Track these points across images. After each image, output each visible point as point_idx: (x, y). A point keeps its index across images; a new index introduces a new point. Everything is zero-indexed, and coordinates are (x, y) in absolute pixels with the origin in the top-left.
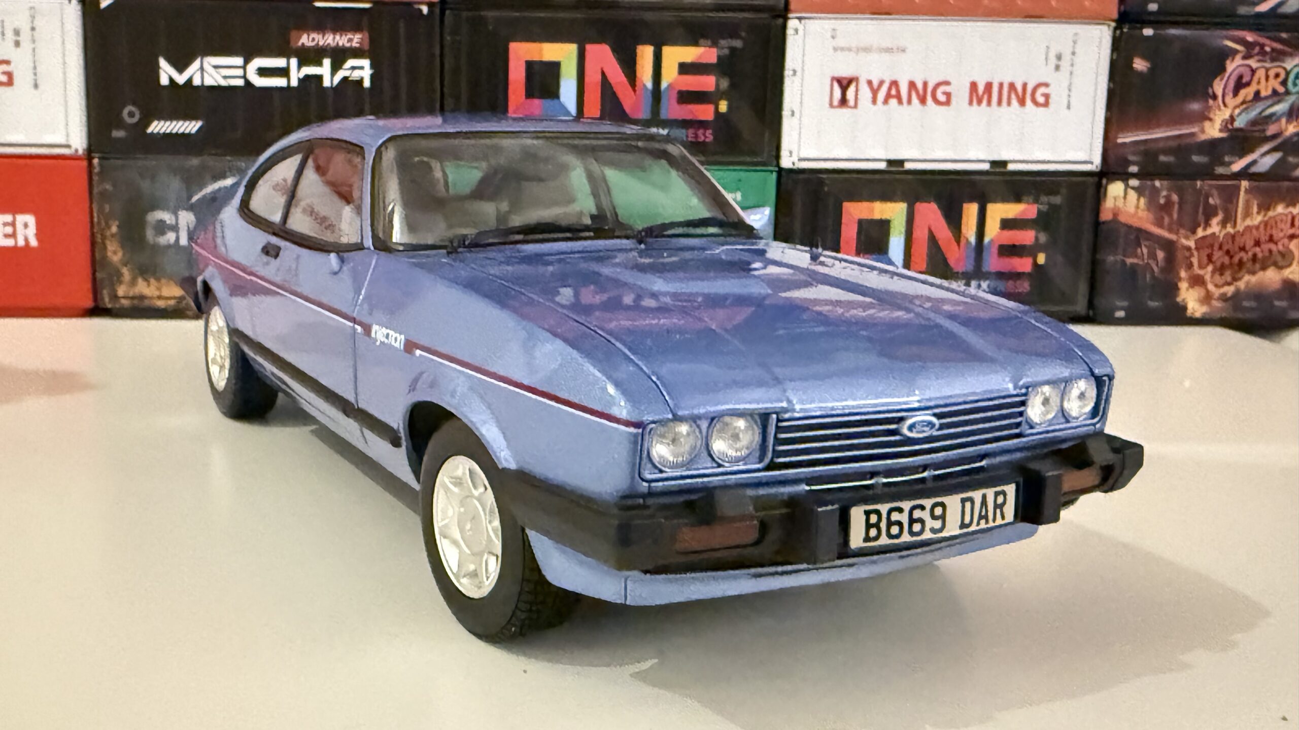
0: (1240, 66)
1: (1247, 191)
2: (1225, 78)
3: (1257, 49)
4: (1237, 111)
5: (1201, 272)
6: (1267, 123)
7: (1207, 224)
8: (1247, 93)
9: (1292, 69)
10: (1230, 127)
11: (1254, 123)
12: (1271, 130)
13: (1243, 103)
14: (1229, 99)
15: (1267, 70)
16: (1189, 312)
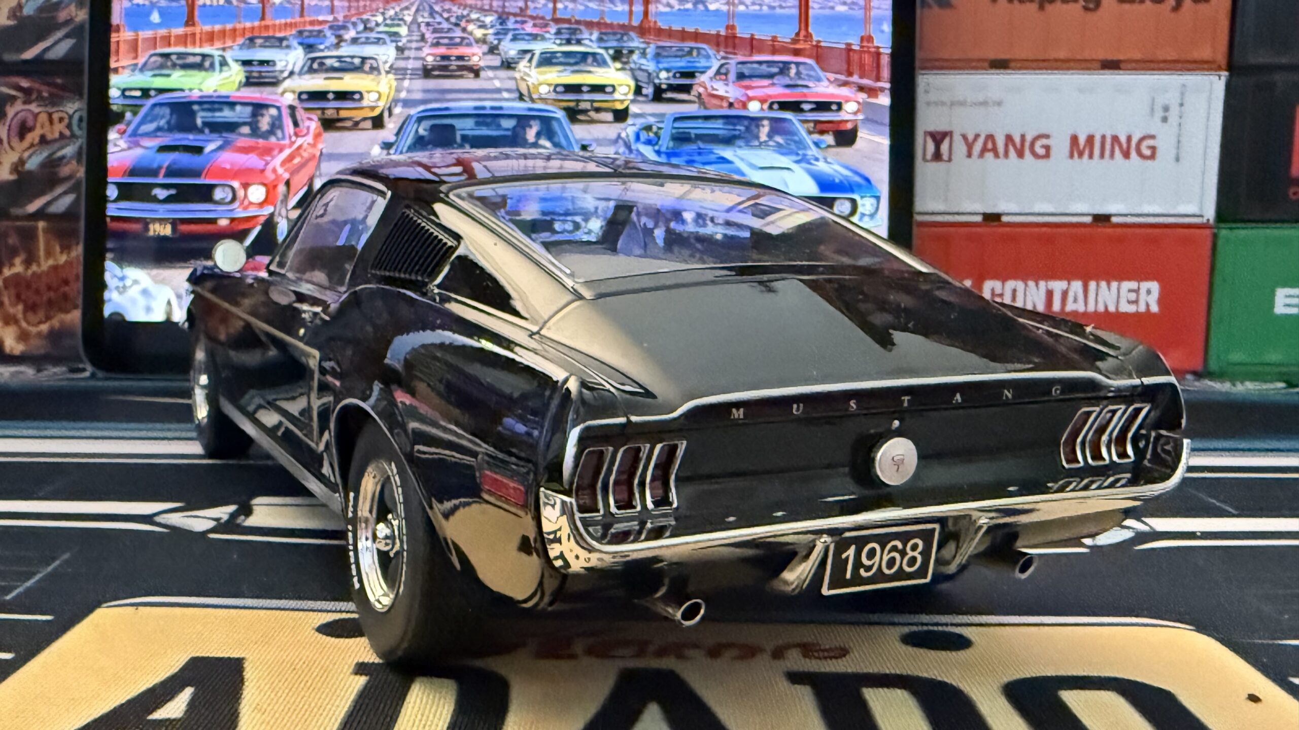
0: (23, 110)
1: (46, 231)
2: (7, 124)
3: (34, 96)
4: (26, 155)
5: (12, 310)
6: (58, 166)
7: (12, 265)
8: (33, 137)
9: (74, 113)
10: (20, 169)
11: (43, 165)
12: (65, 171)
13: (32, 145)
14: (15, 142)
15: (50, 115)
16: (7, 350)
